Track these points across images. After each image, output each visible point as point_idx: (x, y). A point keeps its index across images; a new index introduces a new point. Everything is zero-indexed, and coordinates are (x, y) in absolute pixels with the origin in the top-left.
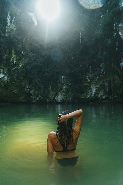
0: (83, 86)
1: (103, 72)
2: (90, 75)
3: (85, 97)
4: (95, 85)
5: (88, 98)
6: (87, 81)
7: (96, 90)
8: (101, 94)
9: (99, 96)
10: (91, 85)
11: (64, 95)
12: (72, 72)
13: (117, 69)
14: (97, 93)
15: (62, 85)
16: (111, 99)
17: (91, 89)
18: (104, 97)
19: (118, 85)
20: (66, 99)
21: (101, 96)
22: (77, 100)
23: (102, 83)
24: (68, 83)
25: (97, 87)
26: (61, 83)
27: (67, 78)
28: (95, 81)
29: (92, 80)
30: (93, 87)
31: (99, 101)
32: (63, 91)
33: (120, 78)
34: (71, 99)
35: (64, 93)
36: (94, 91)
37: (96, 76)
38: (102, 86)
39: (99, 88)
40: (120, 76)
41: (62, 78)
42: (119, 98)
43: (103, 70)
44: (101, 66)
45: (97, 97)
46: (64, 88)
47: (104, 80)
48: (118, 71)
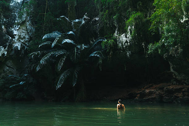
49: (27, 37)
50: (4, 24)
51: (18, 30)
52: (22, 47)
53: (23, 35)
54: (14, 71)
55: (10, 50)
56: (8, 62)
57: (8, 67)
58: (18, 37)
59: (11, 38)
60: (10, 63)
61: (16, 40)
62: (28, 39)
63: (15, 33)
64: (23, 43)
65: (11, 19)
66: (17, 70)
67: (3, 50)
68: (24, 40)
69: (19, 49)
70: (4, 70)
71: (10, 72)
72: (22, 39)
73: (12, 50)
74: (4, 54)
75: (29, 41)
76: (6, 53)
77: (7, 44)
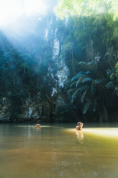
0: (22, 108)
1: (39, 99)
2: (29, 100)
3: (22, 117)
4: (32, 108)
5: (25, 118)
6: (26, 104)
7: (32, 112)
8: (36, 114)
9: (34, 116)
10: (29, 107)
11: (3, 115)
12: (14, 95)
13: (49, 98)
14: (33, 114)
15: (2, 106)
16: (43, 119)
17: (29, 110)
18: (38, 117)
19: (48, 109)
20: (4, 118)
21: (35, 117)
22: (15, 120)
23: (38, 106)
24: (8, 104)
25: (33, 110)
26: (2, 104)
27: (7, 100)
28: (32, 104)
29: (30, 103)
30: (30, 109)
31: (34, 120)
32: (3, 111)
33: (50, 104)
34: (9, 118)
35: (2, 113)
36: (30, 112)
37: (33, 101)
38: (37, 109)
39: (34, 110)
40: (50, 103)
41: (4, 99)
42: (48, 118)
43: (39, 97)
44: (38, 94)
45: (32, 117)
46: (4, 108)
47: (39, 105)
48: (49, 99)
49: (66, 77)
50: (52, 73)
51: (60, 74)
52: (65, 85)
53: (64, 76)
54: (63, 102)
55: (58, 89)
56: (58, 97)
57: (59, 100)
58: (61, 79)
59: (57, 81)
60: (60, 97)
61: (60, 81)
62: (67, 78)
63: (59, 76)
64: (64, 82)
65: (55, 68)
66: (65, 101)
67: (54, 90)
68: (65, 80)
69: (63, 87)
70: (57, 103)
71: (61, 103)
72: (64, 79)
73: (59, 88)
74: (55, 92)
75: (68, 80)
76: (56, 91)
77: (56, 85)
